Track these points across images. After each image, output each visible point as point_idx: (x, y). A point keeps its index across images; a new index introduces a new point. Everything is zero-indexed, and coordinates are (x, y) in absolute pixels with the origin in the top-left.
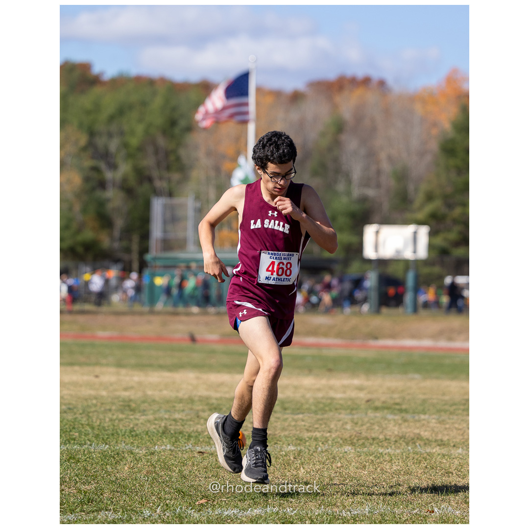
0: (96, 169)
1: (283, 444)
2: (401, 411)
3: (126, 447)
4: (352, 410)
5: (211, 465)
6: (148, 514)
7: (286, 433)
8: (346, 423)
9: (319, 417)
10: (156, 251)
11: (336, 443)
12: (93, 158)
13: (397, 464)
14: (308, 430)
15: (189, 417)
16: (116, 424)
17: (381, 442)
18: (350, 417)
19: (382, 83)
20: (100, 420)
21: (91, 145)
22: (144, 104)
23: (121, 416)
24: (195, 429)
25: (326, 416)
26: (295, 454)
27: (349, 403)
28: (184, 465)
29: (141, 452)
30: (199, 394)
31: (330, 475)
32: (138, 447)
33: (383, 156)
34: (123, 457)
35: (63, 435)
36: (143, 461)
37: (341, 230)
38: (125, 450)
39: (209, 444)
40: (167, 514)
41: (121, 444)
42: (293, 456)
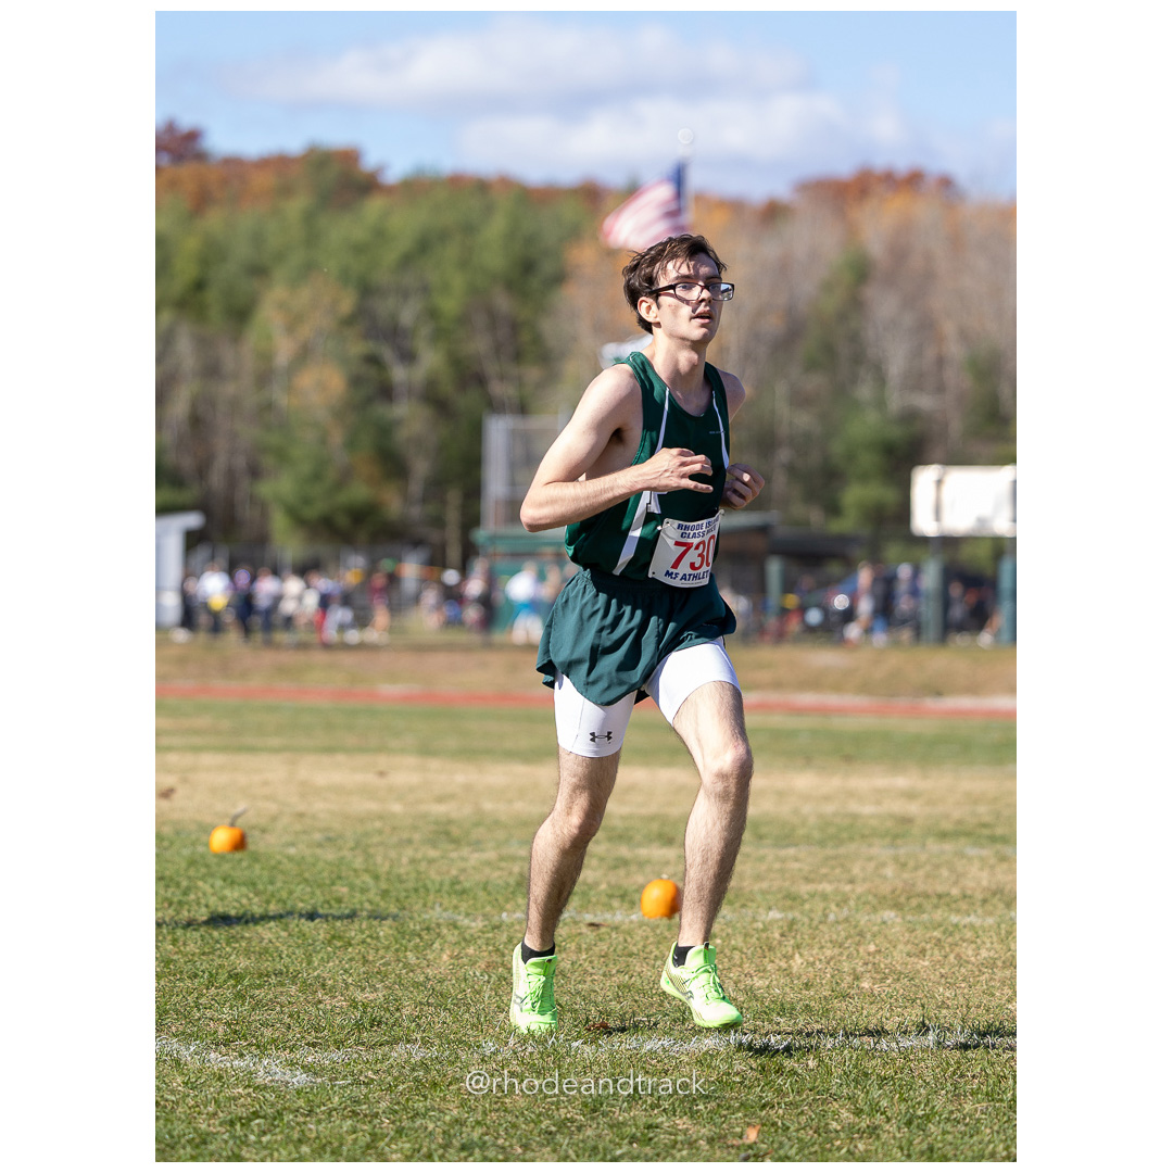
0: (373, 360)
1: (759, 907)
2: (993, 839)
3: (445, 915)
4: (896, 837)
5: (615, 950)
6: (493, 1049)
7: (764, 885)
8: (883, 865)
9: (830, 852)
10: (496, 523)
11: (864, 903)
12: (368, 338)
13: (988, 945)
14: (807, 880)
16: (422, 869)
17: (955, 902)
18: (890, 852)
19: (946, 183)
20: (392, 860)
21: (362, 313)
22: (469, 229)
23: (433, 853)
25: (842, 850)
26: (782, 927)
27: (889, 824)
29: (473, 924)
31: (854, 969)
32: (467, 915)
33: (949, 328)
34: (439, 935)
35: (318, 892)
36: (479, 942)
37: (864, 478)
38: (441, 921)
39: (610, 908)
40: (530, 1049)
41: (433, 908)
42: (780, 931)
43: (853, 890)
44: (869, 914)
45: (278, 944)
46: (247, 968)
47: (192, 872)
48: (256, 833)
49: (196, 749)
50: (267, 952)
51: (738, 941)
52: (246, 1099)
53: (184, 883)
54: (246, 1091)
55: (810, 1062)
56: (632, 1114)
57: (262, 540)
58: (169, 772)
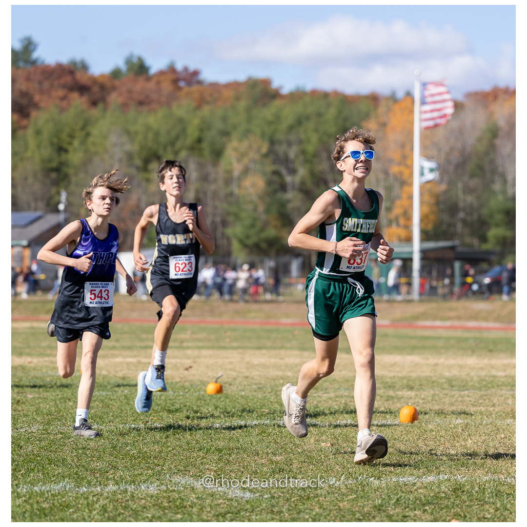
0: (276, 173)
1: (451, 418)
3: (311, 422)
9: (482, 393)
11: (499, 416)
12: (274, 162)
14: (473, 405)
18: (511, 393)
21: (271, 152)
22: (319, 115)
25: (489, 392)
31: (495, 446)
32: (322, 422)
35: (255, 412)
37: (497, 225)
39: (385, 418)
40: (350, 482)
42: (461, 428)
43: (494, 410)
44: (501, 421)
46: (223, 446)
47: (198, 403)
48: (227, 385)
49: (200, 348)
51: (443, 433)
52: (224, 505)
53: (195, 408)
54: (224, 501)
56: (396, 511)
57: (229, 254)
58: (188, 358)
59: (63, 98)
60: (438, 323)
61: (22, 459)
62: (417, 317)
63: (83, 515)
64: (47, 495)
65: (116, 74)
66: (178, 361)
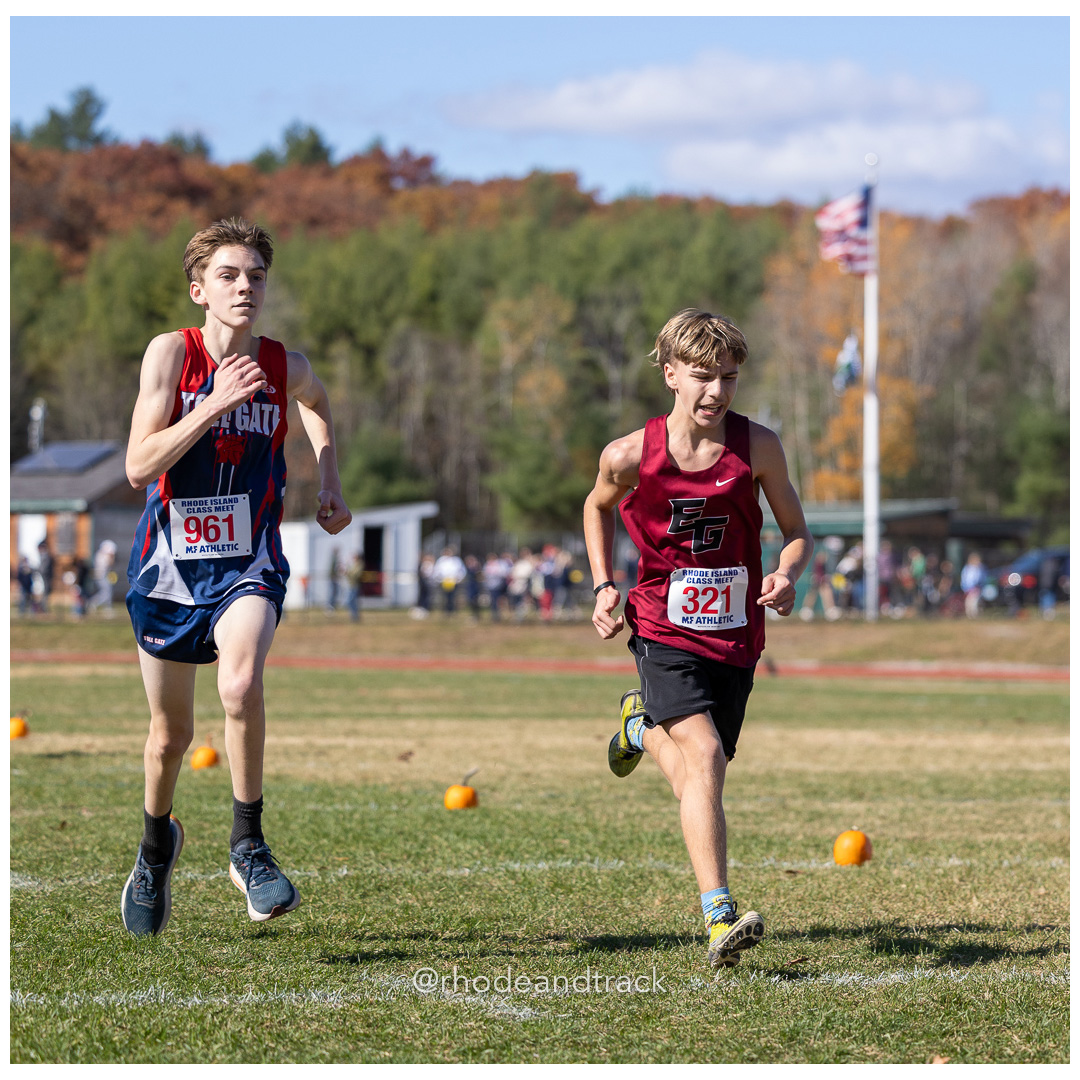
0: (590, 364)
1: (940, 855)
3: (656, 864)
5: (810, 895)
6: (700, 984)
7: (945, 835)
8: (1053, 816)
9: (1004, 804)
11: (1035, 851)
12: (585, 344)
14: (984, 830)
15: (767, 809)
16: (636, 823)
18: (1059, 804)
20: (609, 815)
21: (580, 322)
22: (676, 245)
23: (646, 808)
24: (780, 829)
25: (1015, 804)
26: (960, 873)
28: (762, 894)
29: (682, 872)
30: (786, 766)
31: (1026, 910)
32: (677, 864)
34: (651, 881)
35: (542, 844)
36: (688, 888)
37: (1036, 467)
38: (653, 869)
39: (805, 856)
40: (733, 984)
41: (647, 858)
42: (959, 876)
43: (1025, 839)
44: (1039, 861)
45: (506, 891)
46: (478, 912)
47: (428, 827)
48: (487, 791)
49: (431, 716)
50: (497, 899)
51: (921, 886)
52: (477, 1032)
53: (422, 837)
54: (478, 1024)
55: (986, 995)
56: (825, 1042)
57: (492, 526)
58: (408, 737)
59: (157, 212)
60: (916, 665)
61: (69, 939)
62: (873, 654)
63: (192, 1052)
64: (119, 1014)
65: (264, 162)
66: (389, 742)
